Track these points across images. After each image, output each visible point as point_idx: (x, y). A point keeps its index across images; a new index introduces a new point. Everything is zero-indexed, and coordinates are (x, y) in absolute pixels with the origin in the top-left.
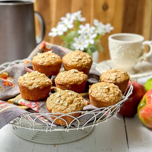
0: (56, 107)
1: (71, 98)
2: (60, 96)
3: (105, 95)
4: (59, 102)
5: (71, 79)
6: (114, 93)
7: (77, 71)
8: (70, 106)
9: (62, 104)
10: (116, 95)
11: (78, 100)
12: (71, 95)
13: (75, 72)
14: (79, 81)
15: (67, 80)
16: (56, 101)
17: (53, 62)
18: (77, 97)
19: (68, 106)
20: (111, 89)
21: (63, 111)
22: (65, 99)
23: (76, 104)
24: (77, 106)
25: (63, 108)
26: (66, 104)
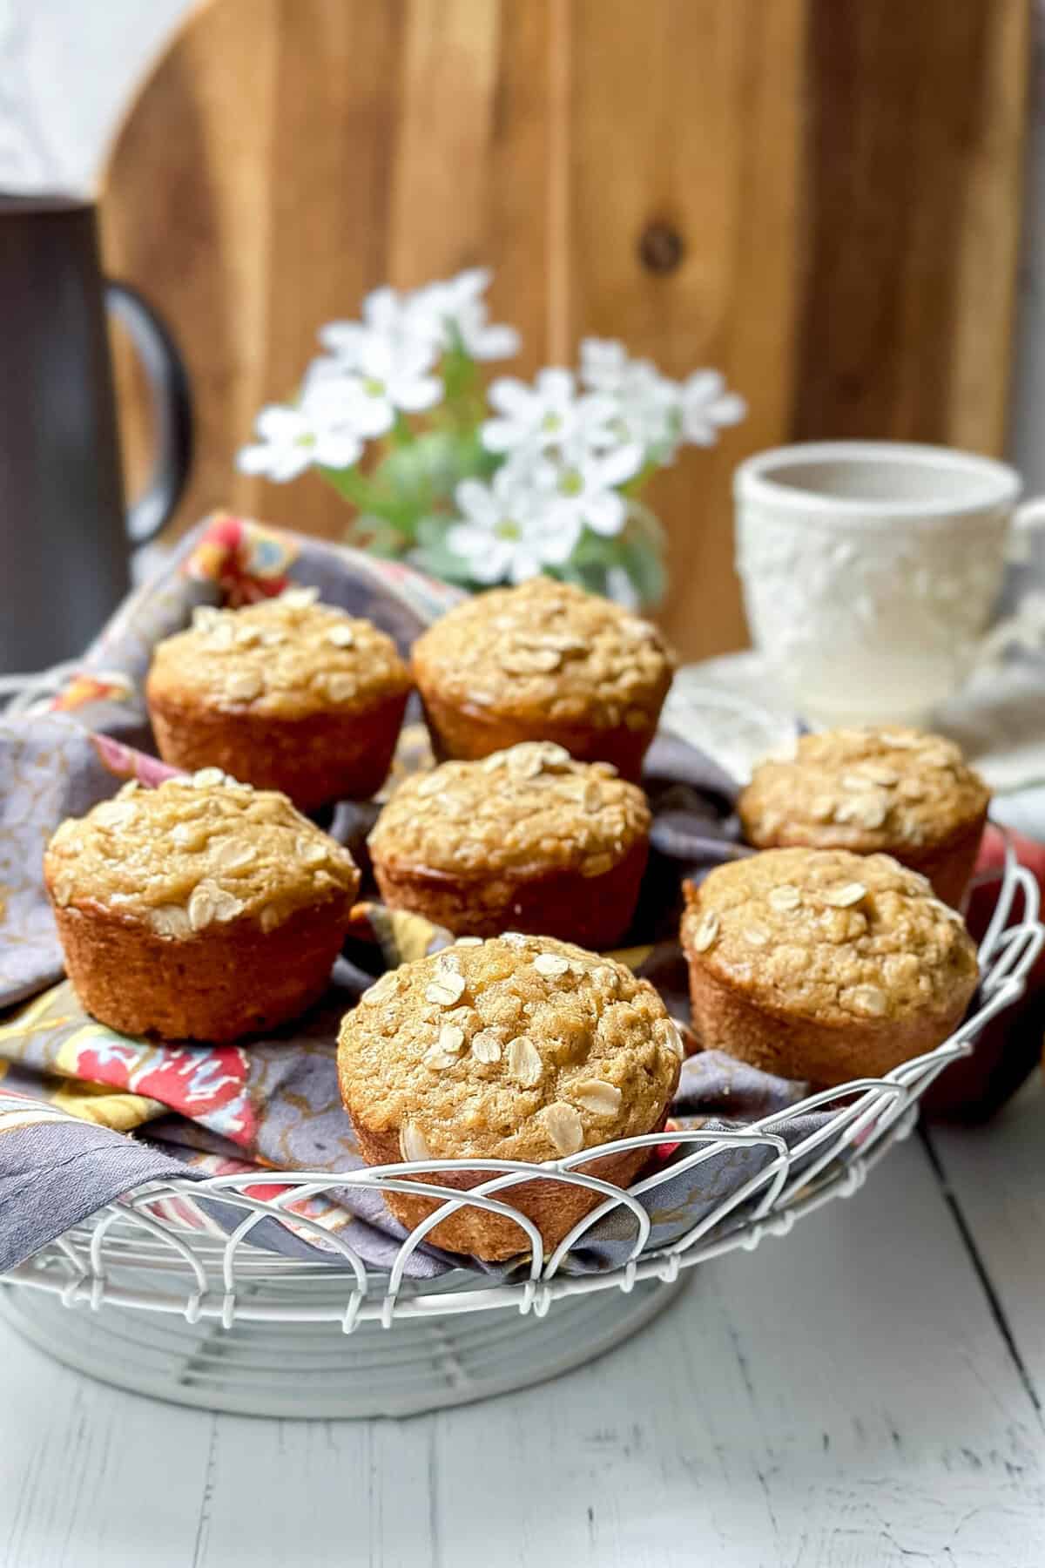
0: (438, 1098)
1: (567, 1008)
2: (465, 1000)
3: (845, 965)
4: (465, 1048)
5: (519, 835)
6: (918, 942)
7: (559, 756)
8: (569, 1081)
9: (493, 1073)
10: (931, 955)
11: (632, 1024)
12: (569, 982)
13: (547, 770)
14: (597, 845)
15: (491, 844)
16: (431, 1041)
17: (341, 687)
18: (618, 995)
19: (546, 1088)
20: (886, 906)
21: (506, 1131)
22: (517, 1026)
23: (619, 1061)
24: (629, 1080)
25: (505, 1103)
26: (533, 1072)
